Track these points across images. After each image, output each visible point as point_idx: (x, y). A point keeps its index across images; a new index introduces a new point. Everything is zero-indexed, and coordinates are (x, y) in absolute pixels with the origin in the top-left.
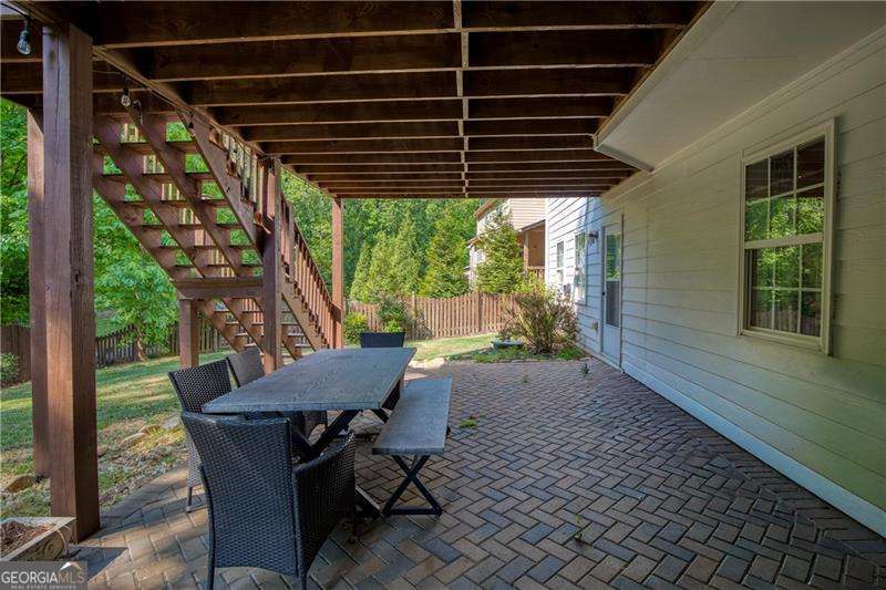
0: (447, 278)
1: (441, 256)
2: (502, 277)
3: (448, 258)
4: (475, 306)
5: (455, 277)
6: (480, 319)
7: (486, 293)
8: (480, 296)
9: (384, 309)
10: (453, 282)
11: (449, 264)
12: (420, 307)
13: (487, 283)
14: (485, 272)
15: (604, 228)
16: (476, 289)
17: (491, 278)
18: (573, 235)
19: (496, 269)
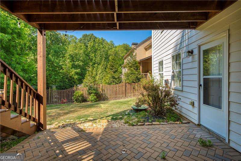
0: (114, 78)
1: (111, 69)
2: (133, 77)
3: (114, 70)
4: (124, 87)
5: (116, 77)
6: (126, 91)
7: (128, 83)
8: (126, 84)
9: (89, 89)
10: (116, 79)
11: (114, 72)
12: (104, 88)
13: (128, 79)
14: (127, 75)
15: (199, 47)
16: (124, 81)
17: (129, 77)
18: (170, 56)
19: (131, 74)
